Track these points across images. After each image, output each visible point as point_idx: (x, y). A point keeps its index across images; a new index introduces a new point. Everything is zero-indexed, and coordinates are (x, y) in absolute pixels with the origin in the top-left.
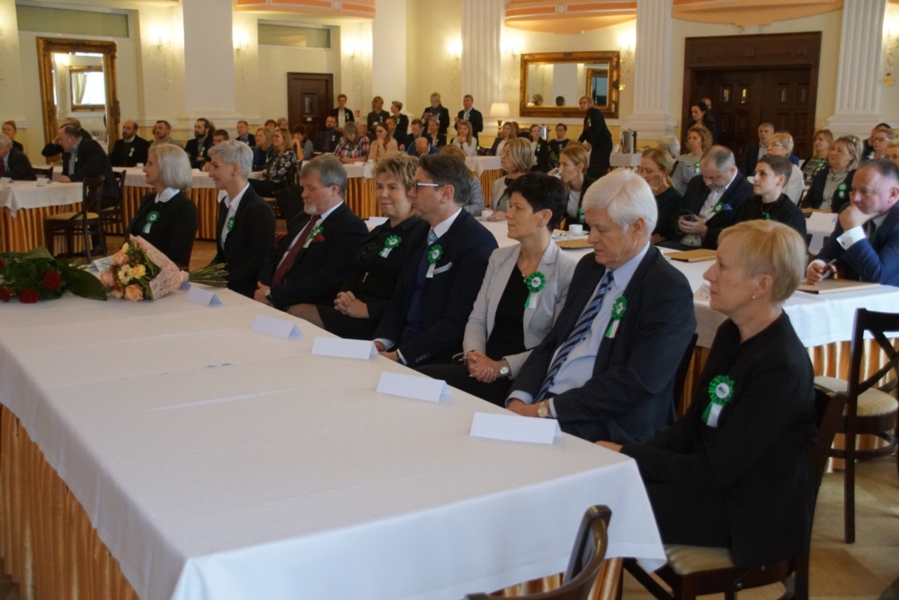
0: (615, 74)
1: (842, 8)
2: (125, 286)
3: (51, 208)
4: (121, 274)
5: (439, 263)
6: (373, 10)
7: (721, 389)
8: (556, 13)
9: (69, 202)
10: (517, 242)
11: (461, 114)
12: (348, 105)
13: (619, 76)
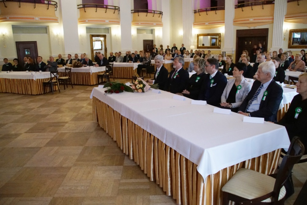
0: (220, 38)
1: (273, 23)
2: (138, 89)
3: (99, 72)
4: (137, 86)
5: (214, 83)
6: (162, 25)
7: (298, 110)
8: (205, 25)
9: (102, 71)
10: (235, 78)
11: (181, 48)
12: (156, 47)
13: (221, 39)
